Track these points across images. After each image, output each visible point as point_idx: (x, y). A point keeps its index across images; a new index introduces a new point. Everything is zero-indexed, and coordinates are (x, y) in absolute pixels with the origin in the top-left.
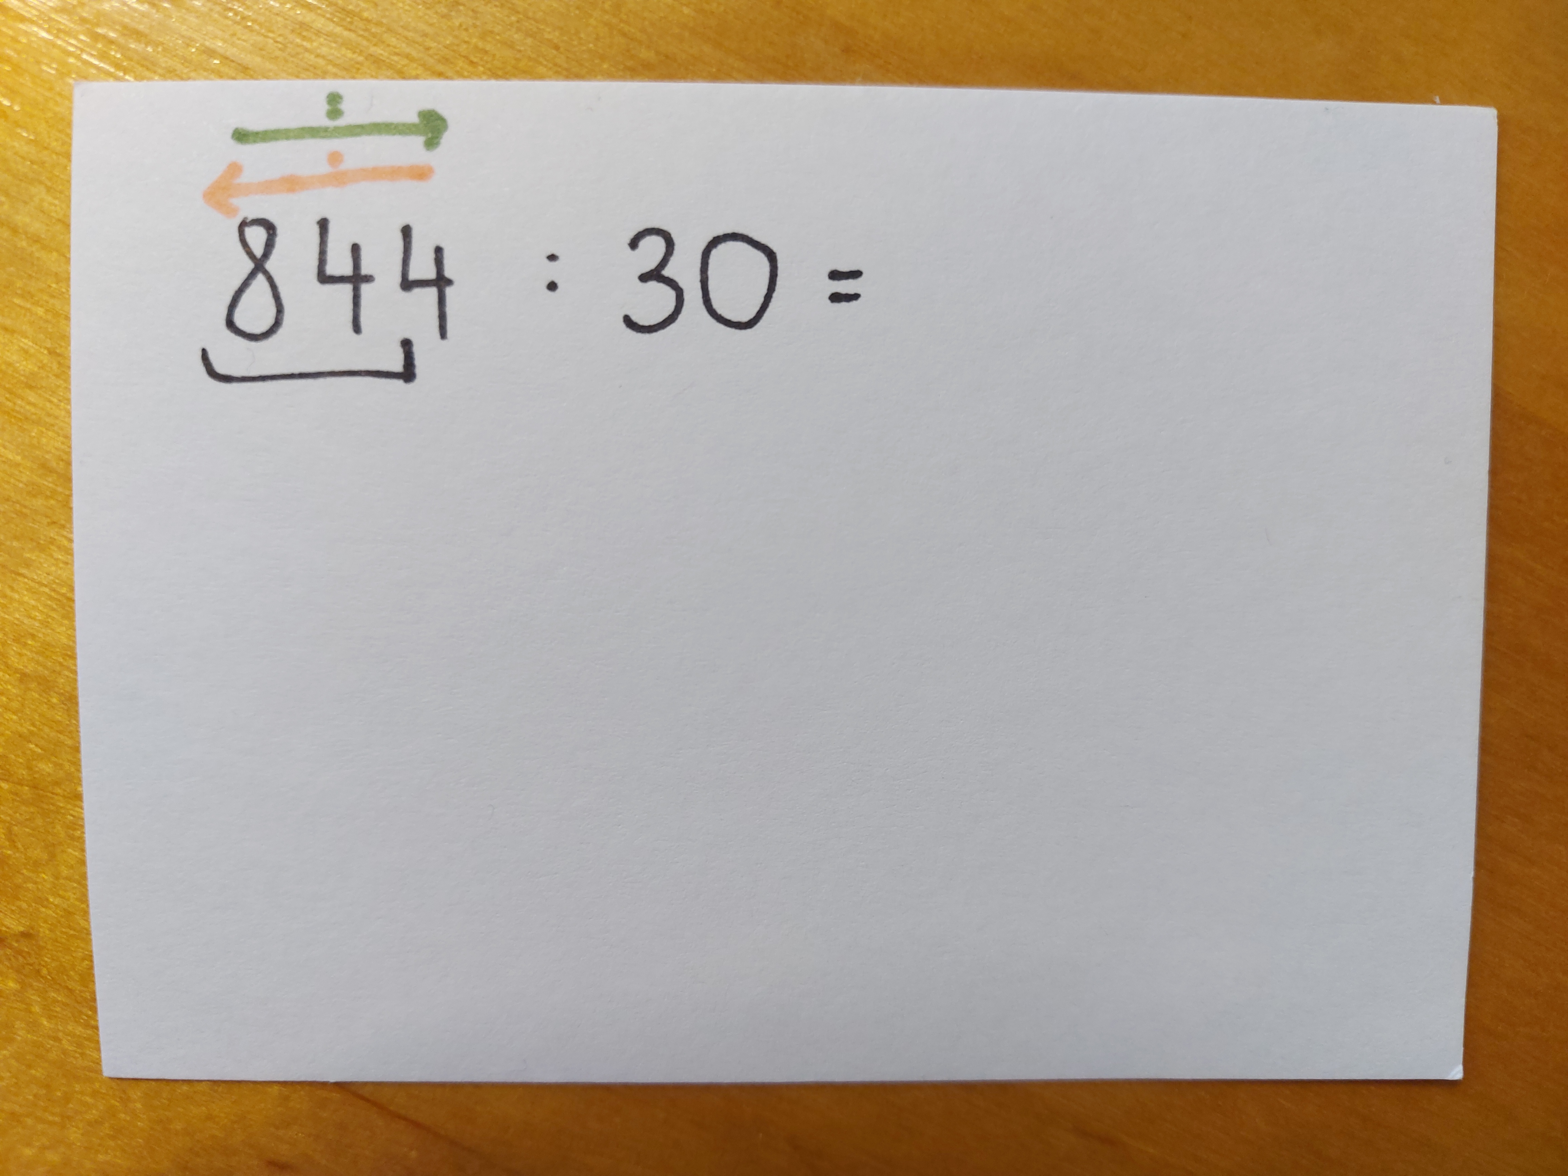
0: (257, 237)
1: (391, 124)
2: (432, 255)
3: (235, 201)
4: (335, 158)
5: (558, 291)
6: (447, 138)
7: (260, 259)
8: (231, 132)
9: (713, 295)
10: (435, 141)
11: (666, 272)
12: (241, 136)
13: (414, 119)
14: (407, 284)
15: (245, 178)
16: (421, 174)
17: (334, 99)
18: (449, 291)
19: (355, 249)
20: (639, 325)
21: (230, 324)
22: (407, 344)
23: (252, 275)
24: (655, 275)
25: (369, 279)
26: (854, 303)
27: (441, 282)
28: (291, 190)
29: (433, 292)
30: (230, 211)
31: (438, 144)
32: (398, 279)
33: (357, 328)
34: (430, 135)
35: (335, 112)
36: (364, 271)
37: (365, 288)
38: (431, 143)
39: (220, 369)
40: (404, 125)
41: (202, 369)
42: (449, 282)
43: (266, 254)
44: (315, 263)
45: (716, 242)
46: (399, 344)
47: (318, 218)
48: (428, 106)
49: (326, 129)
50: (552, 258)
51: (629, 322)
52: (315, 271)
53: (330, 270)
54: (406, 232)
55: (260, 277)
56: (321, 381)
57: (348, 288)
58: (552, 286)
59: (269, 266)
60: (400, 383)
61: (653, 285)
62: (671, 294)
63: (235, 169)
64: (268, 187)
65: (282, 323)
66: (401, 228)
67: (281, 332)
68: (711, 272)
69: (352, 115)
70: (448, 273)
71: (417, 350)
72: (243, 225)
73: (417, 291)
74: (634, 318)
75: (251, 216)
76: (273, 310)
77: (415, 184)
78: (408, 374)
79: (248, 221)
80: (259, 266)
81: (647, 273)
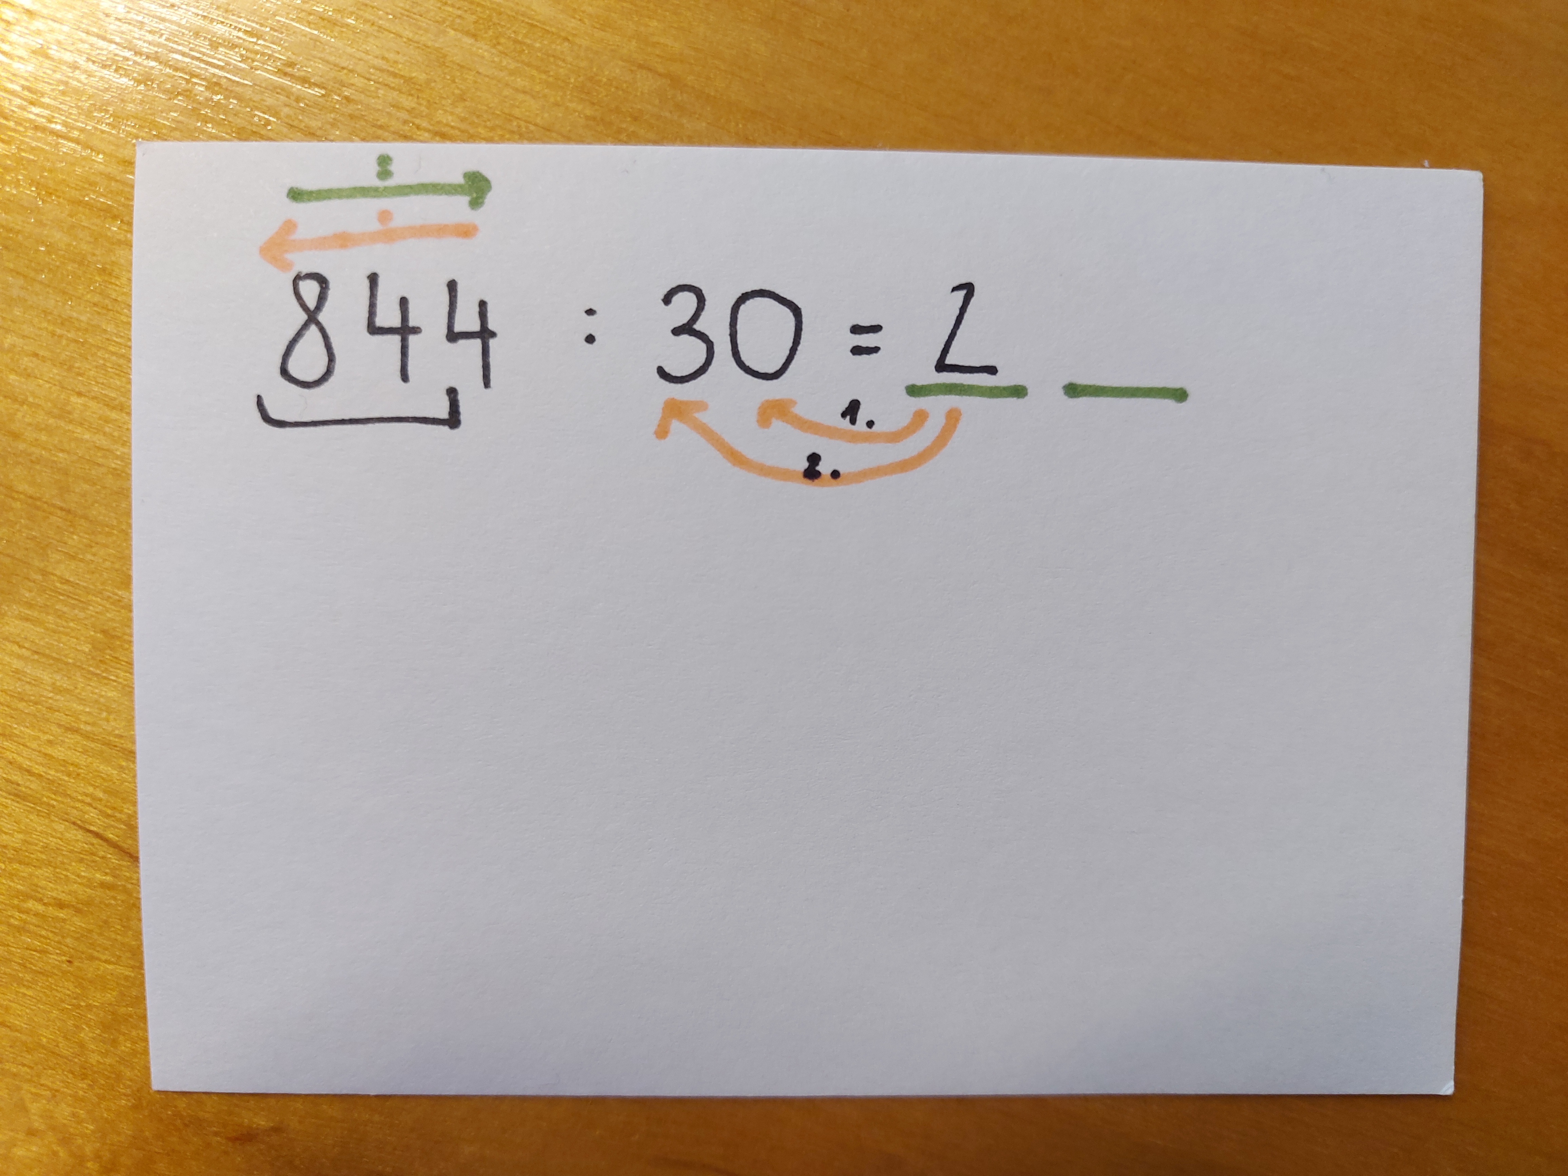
0: (310, 289)
1: (439, 184)
2: (477, 309)
3: (289, 256)
4: (384, 216)
5: (595, 343)
6: (490, 198)
7: (314, 310)
8: (286, 191)
9: (741, 348)
10: (481, 200)
11: (697, 326)
12: (296, 195)
13: (460, 180)
14: (453, 336)
15: (301, 234)
16: (466, 231)
17: (384, 161)
18: (492, 342)
19: (404, 302)
20: (672, 376)
21: (284, 372)
22: (452, 393)
23: (305, 326)
24: (686, 329)
25: (416, 330)
26: (874, 356)
27: (485, 334)
28: (343, 246)
29: (477, 343)
30: (285, 266)
31: (482, 203)
32: (444, 331)
33: (405, 377)
34: (475, 195)
35: (384, 173)
36: (412, 323)
37: (412, 339)
38: (476, 203)
39: (274, 415)
40: (450, 185)
41: (258, 415)
42: (493, 334)
43: (319, 307)
44: (366, 315)
45: (744, 298)
46: (445, 392)
47: (369, 273)
48: (472, 167)
49: (376, 190)
50: (590, 312)
51: (662, 373)
52: (365, 323)
53: (380, 322)
54: (452, 286)
55: (313, 329)
56: (370, 426)
57: (397, 339)
58: (590, 339)
59: (322, 317)
60: (446, 429)
61: (685, 338)
62: (703, 347)
63: (289, 226)
64: (321, 243)
65: (333, 371)
66: (447, 282)
67: (332, 380)
68: (739, 327)
69: (401, 176)
70: (491, 326)
71: (461, 397)
72: (298, 278)
73: (462, 342)
74: (667, 369)
75: (305, 271)
76: (326, 359)
77: (460, 240)
78: (453, 420)
79: (302, 275)
80: (312, 317)
81: (680, 327)
